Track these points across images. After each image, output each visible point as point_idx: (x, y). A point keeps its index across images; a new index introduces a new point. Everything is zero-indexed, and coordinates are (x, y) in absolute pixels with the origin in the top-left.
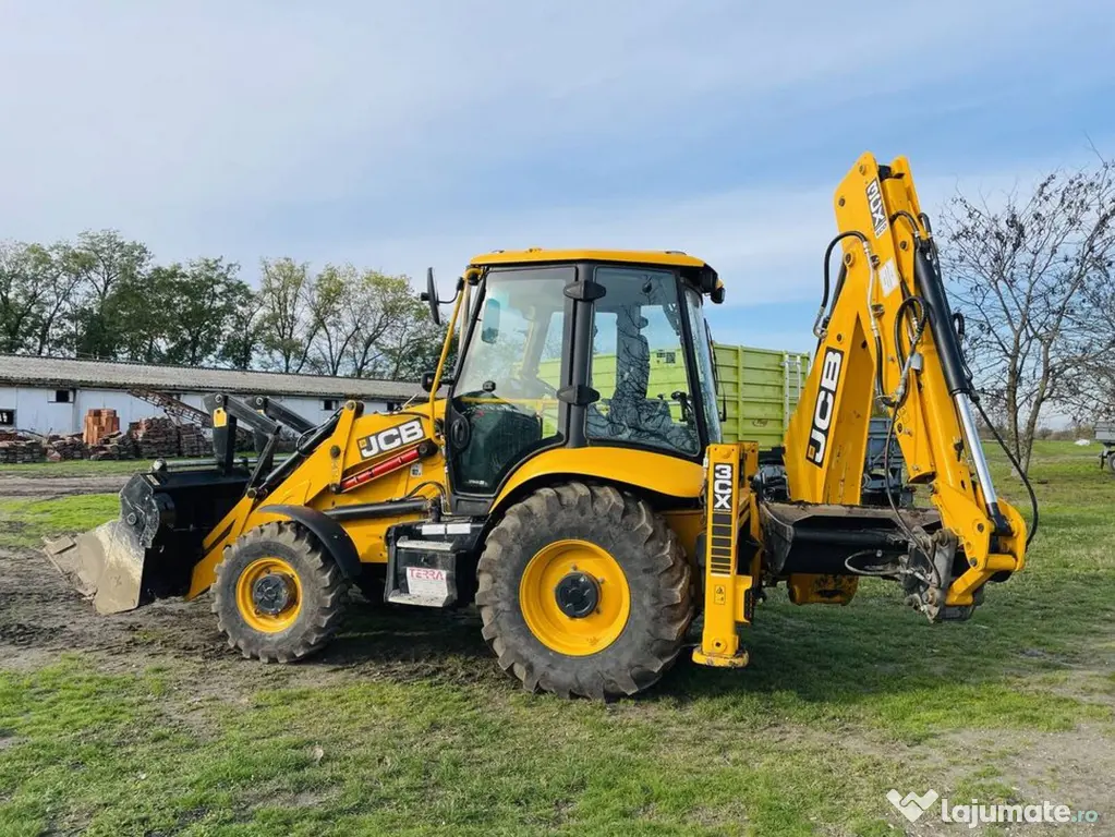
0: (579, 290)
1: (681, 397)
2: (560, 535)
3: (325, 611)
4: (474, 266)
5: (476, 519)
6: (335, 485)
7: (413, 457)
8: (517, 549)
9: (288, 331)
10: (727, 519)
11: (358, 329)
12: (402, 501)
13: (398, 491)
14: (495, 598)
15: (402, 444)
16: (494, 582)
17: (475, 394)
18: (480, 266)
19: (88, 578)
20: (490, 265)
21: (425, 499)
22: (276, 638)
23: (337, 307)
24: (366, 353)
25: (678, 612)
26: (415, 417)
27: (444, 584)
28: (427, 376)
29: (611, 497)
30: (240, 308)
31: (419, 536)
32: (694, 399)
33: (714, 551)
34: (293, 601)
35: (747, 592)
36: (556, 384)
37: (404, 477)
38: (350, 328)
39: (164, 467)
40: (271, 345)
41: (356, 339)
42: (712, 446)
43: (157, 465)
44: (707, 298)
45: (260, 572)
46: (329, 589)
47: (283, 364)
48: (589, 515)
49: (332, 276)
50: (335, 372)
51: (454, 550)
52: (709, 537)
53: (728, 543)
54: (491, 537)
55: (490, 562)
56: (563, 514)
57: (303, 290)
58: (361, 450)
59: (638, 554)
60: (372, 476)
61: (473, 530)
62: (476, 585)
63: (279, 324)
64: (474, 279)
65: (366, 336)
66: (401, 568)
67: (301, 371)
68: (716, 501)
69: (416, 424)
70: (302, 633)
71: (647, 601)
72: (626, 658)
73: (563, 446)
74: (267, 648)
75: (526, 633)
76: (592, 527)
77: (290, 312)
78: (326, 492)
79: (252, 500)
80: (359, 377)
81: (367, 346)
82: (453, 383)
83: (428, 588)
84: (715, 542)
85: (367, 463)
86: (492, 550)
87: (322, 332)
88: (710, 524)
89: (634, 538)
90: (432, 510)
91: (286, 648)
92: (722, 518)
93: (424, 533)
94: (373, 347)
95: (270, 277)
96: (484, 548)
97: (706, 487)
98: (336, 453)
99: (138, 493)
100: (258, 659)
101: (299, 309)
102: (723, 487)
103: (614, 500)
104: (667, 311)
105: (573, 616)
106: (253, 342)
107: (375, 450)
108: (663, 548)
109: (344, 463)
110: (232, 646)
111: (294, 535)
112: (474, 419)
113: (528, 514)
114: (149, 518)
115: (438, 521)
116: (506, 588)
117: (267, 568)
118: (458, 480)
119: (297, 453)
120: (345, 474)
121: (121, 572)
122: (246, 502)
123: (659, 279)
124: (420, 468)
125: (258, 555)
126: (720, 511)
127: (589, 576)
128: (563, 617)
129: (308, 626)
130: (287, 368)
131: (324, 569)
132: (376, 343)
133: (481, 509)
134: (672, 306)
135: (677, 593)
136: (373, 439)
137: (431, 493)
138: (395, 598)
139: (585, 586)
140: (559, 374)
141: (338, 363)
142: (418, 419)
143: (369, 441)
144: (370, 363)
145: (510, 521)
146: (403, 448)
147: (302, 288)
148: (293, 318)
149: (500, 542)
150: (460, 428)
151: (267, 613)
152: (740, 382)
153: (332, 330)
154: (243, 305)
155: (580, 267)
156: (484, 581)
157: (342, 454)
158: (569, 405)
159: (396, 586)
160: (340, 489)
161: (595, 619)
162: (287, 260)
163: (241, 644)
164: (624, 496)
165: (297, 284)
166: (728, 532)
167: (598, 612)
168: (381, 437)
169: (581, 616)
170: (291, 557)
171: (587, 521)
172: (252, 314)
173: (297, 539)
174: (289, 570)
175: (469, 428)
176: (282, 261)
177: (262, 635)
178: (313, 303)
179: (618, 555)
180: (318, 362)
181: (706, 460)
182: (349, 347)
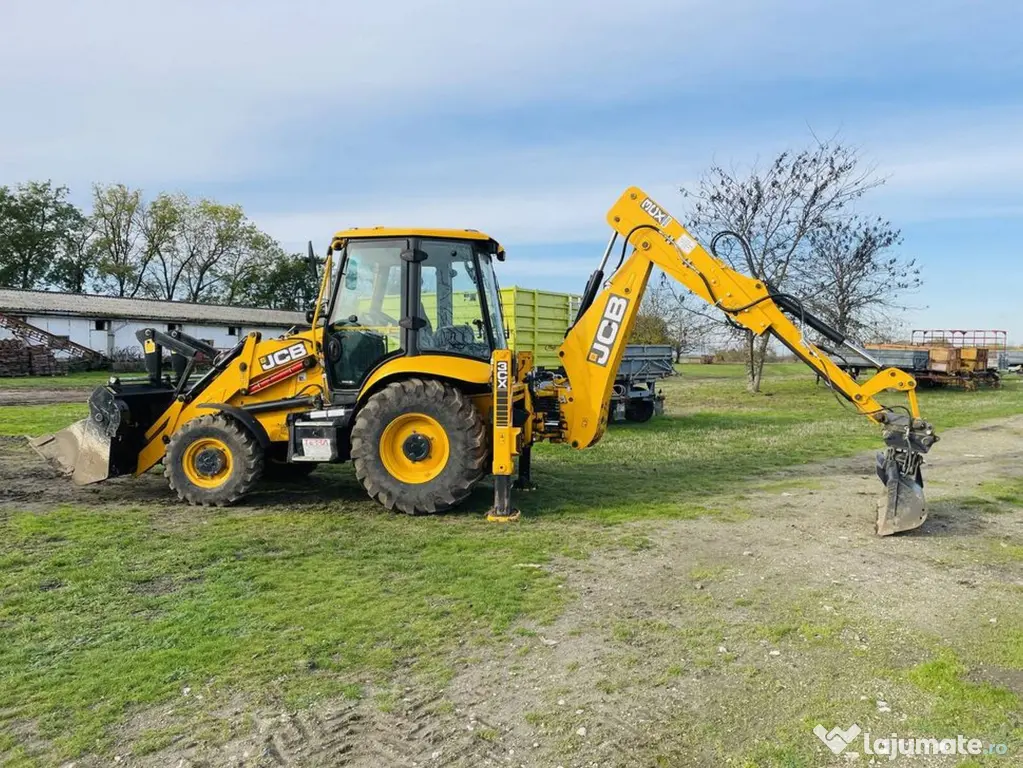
0: (410, 255)
1: (477, 323)
2: (405, 410)
3: (249, 470)
4: (338, 239)
5: (347, 406)
6: (244, 389)
7: (301, 368)
8: (377, 421)
9: (122, 255)
10: (506, 394)
11: (192, 255)
12: (293, 398)
13: (290, 391)
14: (364, 453)
15: (292, 360)
16: (363, 442)
17: (341, 324)
18: (342, 238)
19: (66, 462)
20: (349, 238)
21: (309, 396)
22: (215, 491)
23: (172, 234)
24: (201, 279)
25: (479, 452)
26: (298, 341)
27: (329, 448)
28: (309, 313)
29: (436, 386)
30: (72, 232)
31: (309, 419)
32: (486, 323)
33: (498, 414)
34: (225, 467)
35: (518, 437)
36: (397, 315)
37: (294, 381)
38: (184, 255)
39: (118, 382)
40: (105, 270)
41: (191, 265)
42: (495, 352)
43: (113, 380)
44: (494, 257)
45: (199, 449)
46: (252, 457)
47: (118, 288)
48: (423, 397)
49: (166, 204)
50: (170, 297)
51: (334, 426)
52: (495, 405)
53: (506, 408)
54: (360, 416)
55: (360, 431)
56: (406, 398)
57: (136, 216)
58: (262, 365)
59: (454, 419)
60: (270, 382)
61: (346, 413)
62: (350, 447)
63: (113, 249)
64: (338, 247)
65: (200, 262)
66: (298, 441)
67: (135, 295)
68: (498, 384)
69: (300, 346)
70: (234, 486)
71: (460, 447)
72: (447, 482)
73: (404, 356)
74: (209, 498)
75: (385, 473)
76: (425, 405)
77: (123, 237)
78: (238, 394)
79: (182, 403)
80: (194, 302)
81: (202, 273)
82: (328, 317)
83: (318, 450)
84: (498, 408)
85: (267, 374)
86: (360, 423)
87: (156, 257)
88: (495, 398)
89: (450, 409)
90: (315, 402)
91: (222, 496)
92: (503, 394)
93: (312, 417)
94: (207, 273)
95: (103, 203)
96: (355, 423)
97: (493, 376)
98: (244, 367)
99: (102, 399)
100: (201, 504)
101: (132, 236)
102: (502, 375)
103: (438, 387)
104: (467, 267)
105: (414, 460)
106: (87, 266)
107: (272, 365)
108: (469, 415)
109: (250, 374)
110: (181, 498)
111: (225, 422)
112: (343, 340)
113: (383, 399)
114: (112, 416)
115: (321, 409)
116: (371, 446)
117: (203, 445)
118: (334, 381)
119: (214, 369)
120: (251, 381)
121: (93, 455)
122: (177, 404)
123: (461, 247)
124: (304, 376)
125: (199, 437)
126: (502, 390)
127: (423, 436)
128: (408, 462)
129: (238, 481)
130: (122, 291)
131: (248, 444)
132: (211, 270)
133: (351, 399)
134: (471, 264)
135: (478, 441)
136: (270, 357)
137: (314, 392)
138: (296, 458)
139: (422, 441)
140: (399, 307)
141: (174, 288)
142: (302, 343)
143: (267, 359)
144: (206, 288)
145: (371, 405)
146: (292, 363)
147: (135, 214)
148: (126, 243)
149: (365, 417)
150: (334, 347)
151: (206, 475)
152: (536, 305)
153: (167, 256)
154: (75, 229)
155: (410, 239)
156: (356, 443)
157: (248, 368)
158: (407, 330)
159: (296, 451)
160: (248, 392)
161: (428, 461)
162: (120, 186)
163: (189, 496)
164: (445, 386)
165: (131, 210)
166: (506, 402)
167: (430, 457)
168: (276, 355)
169: (420, 461)
170: (224, 436)
171: (422, 402)
172: (85, 238)
173: (227, 424)
174: (221, 445)
175: (340, 347)
176: (115, 187)
177: (205, 489)
178: (147, 230)
179: (441, 421)
180: (153, 286)
181: (492, 360)
182: (184, 273)
